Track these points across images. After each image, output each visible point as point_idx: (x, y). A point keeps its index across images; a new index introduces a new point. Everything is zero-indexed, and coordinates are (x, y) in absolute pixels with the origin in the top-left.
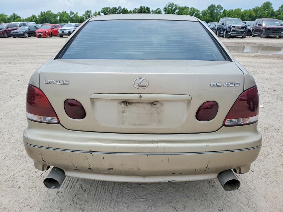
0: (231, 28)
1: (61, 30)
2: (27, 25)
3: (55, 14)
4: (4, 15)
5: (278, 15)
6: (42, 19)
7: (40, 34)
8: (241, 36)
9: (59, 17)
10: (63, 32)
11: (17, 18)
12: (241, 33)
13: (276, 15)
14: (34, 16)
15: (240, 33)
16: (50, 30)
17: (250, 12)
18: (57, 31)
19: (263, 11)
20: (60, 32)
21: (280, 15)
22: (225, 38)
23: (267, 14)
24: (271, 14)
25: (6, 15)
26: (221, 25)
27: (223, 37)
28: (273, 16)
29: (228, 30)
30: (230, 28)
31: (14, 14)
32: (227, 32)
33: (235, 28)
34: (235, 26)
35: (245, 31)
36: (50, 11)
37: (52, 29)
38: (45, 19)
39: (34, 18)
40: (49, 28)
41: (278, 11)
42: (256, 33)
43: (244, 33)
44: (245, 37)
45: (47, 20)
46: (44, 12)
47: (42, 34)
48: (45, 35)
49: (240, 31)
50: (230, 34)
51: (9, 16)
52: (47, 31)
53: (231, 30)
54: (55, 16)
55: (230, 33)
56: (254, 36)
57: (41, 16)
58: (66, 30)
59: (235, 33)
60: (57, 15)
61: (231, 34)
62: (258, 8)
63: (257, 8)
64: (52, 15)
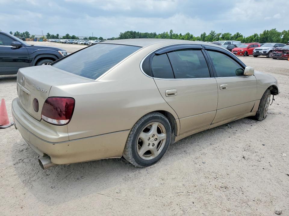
1: (256, 49)
2: (232, 44)
3: (279, 33)
4: (229, 34)
6: (263, 38)
7: (235, 52)
9: (283, 35)
10: (258, 52)
11: (239, 37)
14: (255, 35)
16: (246, 50)
18: (252, 50)
20: (255, 51)
25: (231, 34)
31: (238, 34)
36: (275, 29)
37: (248, 48)
38: (267, 38)
39: (255, 37)
40: (246, 47)
45: (268, 38)
46: (268, 31)
47: (236, 53)
48: (240, 54)
51: (233, 35)
52: (243, 50)
54: (279, 34)
57: (263, 35)
58: (261, 49)
60: (281, 33)
64: (275, 34)
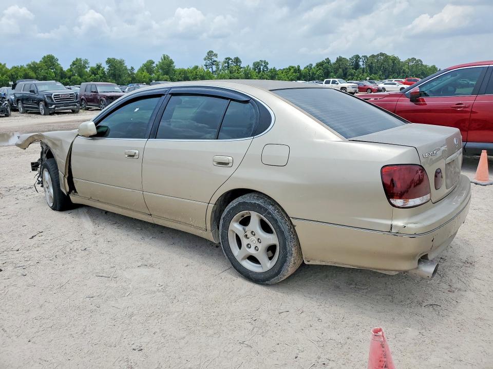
0: (53, 96)
5: (72, 77)
8: (71, 111)
12: (72, 105)
13: (69, 76)
15: (70, 106)
17: (25, 70)
19: (46, 70)
21: (74, 77)
22: (45, 114)
23: (54, 74)
24: (60, 74)
26: (29, 93)
27: (39, 113)
28: (65, 79)
29: (48, 101)
30: (51, 97)
32: (46, 105)
33: (59, 97)
34: (59, 95)
35: (77, 102)
41: (70, 70)
42: (89, 104)
43: (76, 105)
44: (77, 112)
49: (70, 103)
50: (54, 108)
53: (52, 100)
55: (53, 106)
56: (87, 109)
59: (62, 106)
61: (56, 107)
62: (37, 64)
63: (34, 63)
